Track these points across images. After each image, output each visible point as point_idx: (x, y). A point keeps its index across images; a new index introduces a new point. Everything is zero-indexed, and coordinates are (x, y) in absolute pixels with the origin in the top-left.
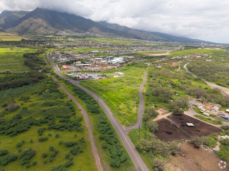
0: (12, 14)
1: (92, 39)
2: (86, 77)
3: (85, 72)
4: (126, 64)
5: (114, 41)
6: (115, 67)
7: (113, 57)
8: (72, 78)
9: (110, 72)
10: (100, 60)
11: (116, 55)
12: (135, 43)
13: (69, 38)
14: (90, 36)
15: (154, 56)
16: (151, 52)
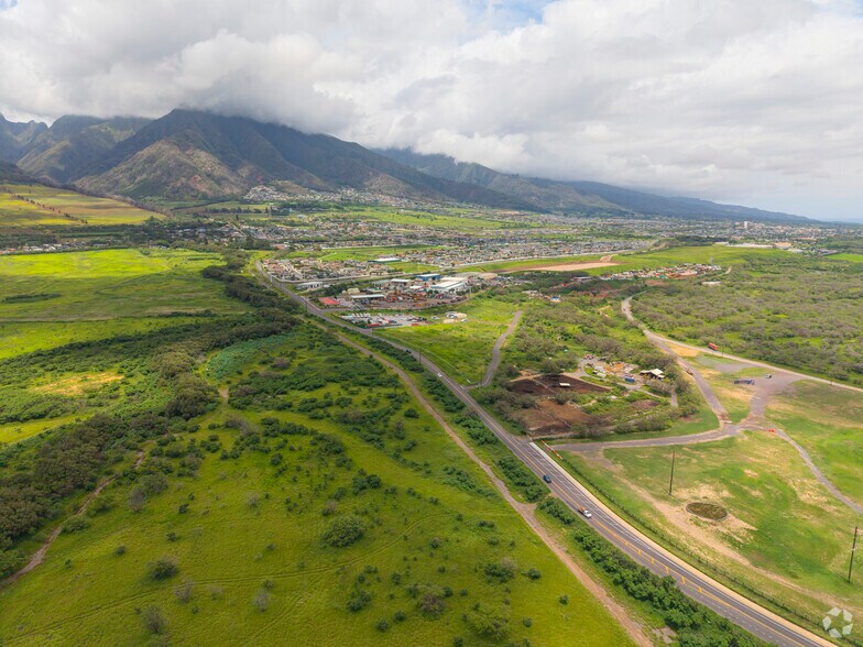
0: (92, 127)
1: (368, 212)
2: (384, 322)
3: (377, 311)
4: (472, 295)
5: (441, 221)
6: (444, 300)
7: (439, 277)
8: (356, 324)
9: (435, 313)
10: (405, 284)
11: (446, 270)
12: (509, 227)
13: (291, 210)
14: (358, 204)
15: (555, 272)
16: (554, 260)
